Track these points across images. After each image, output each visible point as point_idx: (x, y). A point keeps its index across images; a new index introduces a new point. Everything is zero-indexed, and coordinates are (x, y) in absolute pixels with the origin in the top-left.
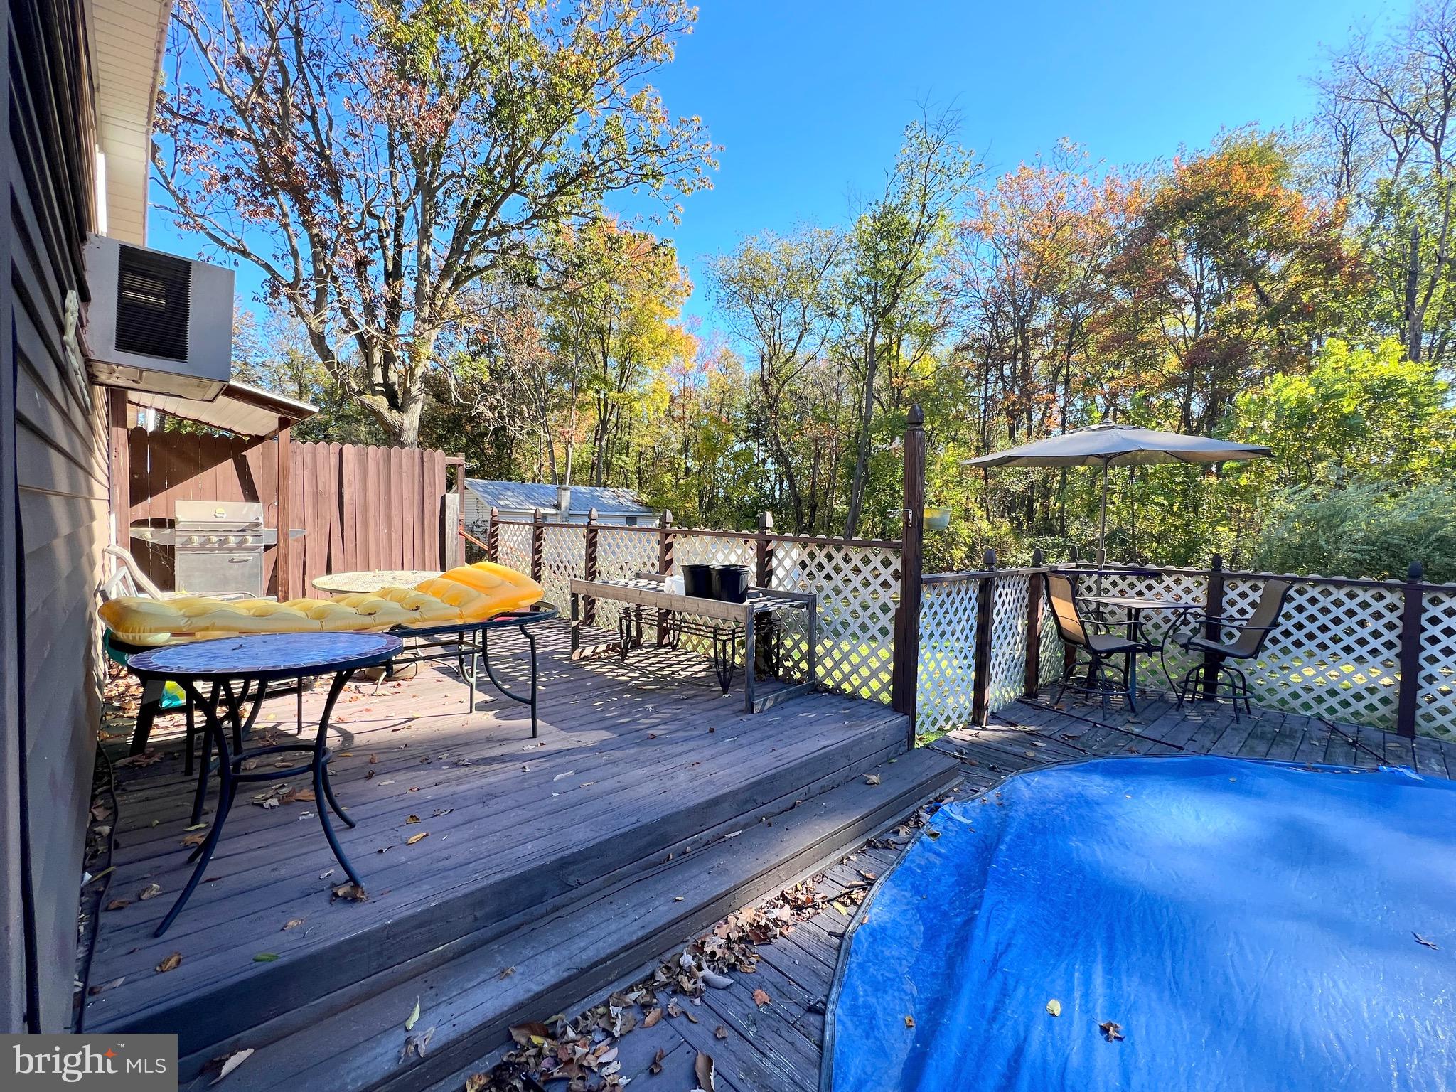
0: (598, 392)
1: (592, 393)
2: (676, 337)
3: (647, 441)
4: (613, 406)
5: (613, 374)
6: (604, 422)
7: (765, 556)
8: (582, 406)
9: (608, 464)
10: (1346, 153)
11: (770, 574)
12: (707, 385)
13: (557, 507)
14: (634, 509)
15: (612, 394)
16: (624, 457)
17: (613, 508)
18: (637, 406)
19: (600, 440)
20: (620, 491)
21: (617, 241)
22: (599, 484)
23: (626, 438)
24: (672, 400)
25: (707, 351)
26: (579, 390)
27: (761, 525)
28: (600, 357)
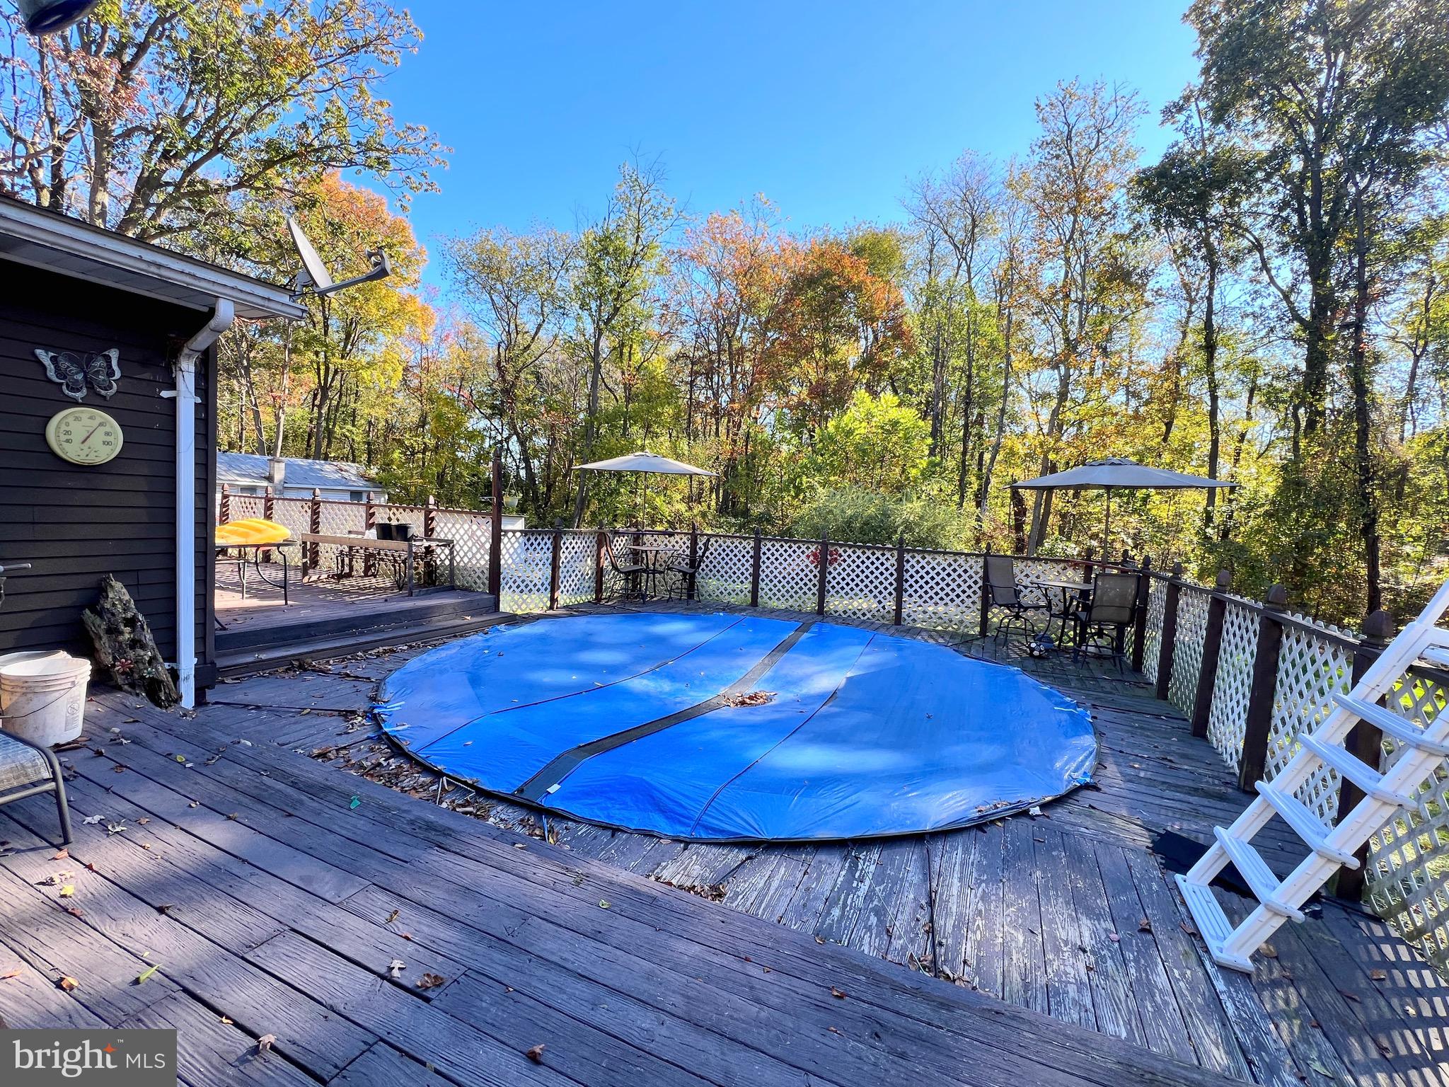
0: (317, 354)
1: (311, 355)
2: (409, 308)
3: (378, 412)
4: (336, 372)
5: (335, 336)
6: (324, 389)
7: (429, 520)
8: (297, 369)
9: (330, 433)
10: (931, 251)
11: (432, 530)
12: (448, 357)
13: (270, 479)
14: (360, 485)
15: (334, 360)
16: (349, 427)
17: (335, 481)
18: (365, 374)
19: (320, 407)
20: (343, 465)
21: (340, 227)
22: (317, 457)
23: (352, 405)
24: (406, 369)
25: (448, 322)
26: (294, 350)
27: (426, 503)
28: (319, 317)
